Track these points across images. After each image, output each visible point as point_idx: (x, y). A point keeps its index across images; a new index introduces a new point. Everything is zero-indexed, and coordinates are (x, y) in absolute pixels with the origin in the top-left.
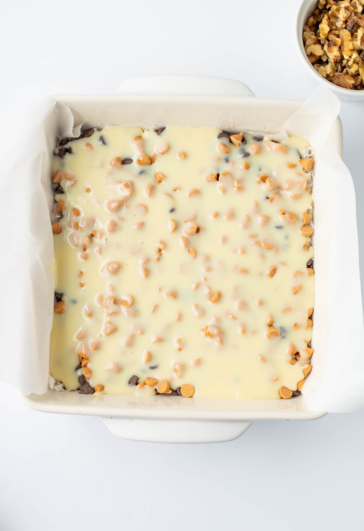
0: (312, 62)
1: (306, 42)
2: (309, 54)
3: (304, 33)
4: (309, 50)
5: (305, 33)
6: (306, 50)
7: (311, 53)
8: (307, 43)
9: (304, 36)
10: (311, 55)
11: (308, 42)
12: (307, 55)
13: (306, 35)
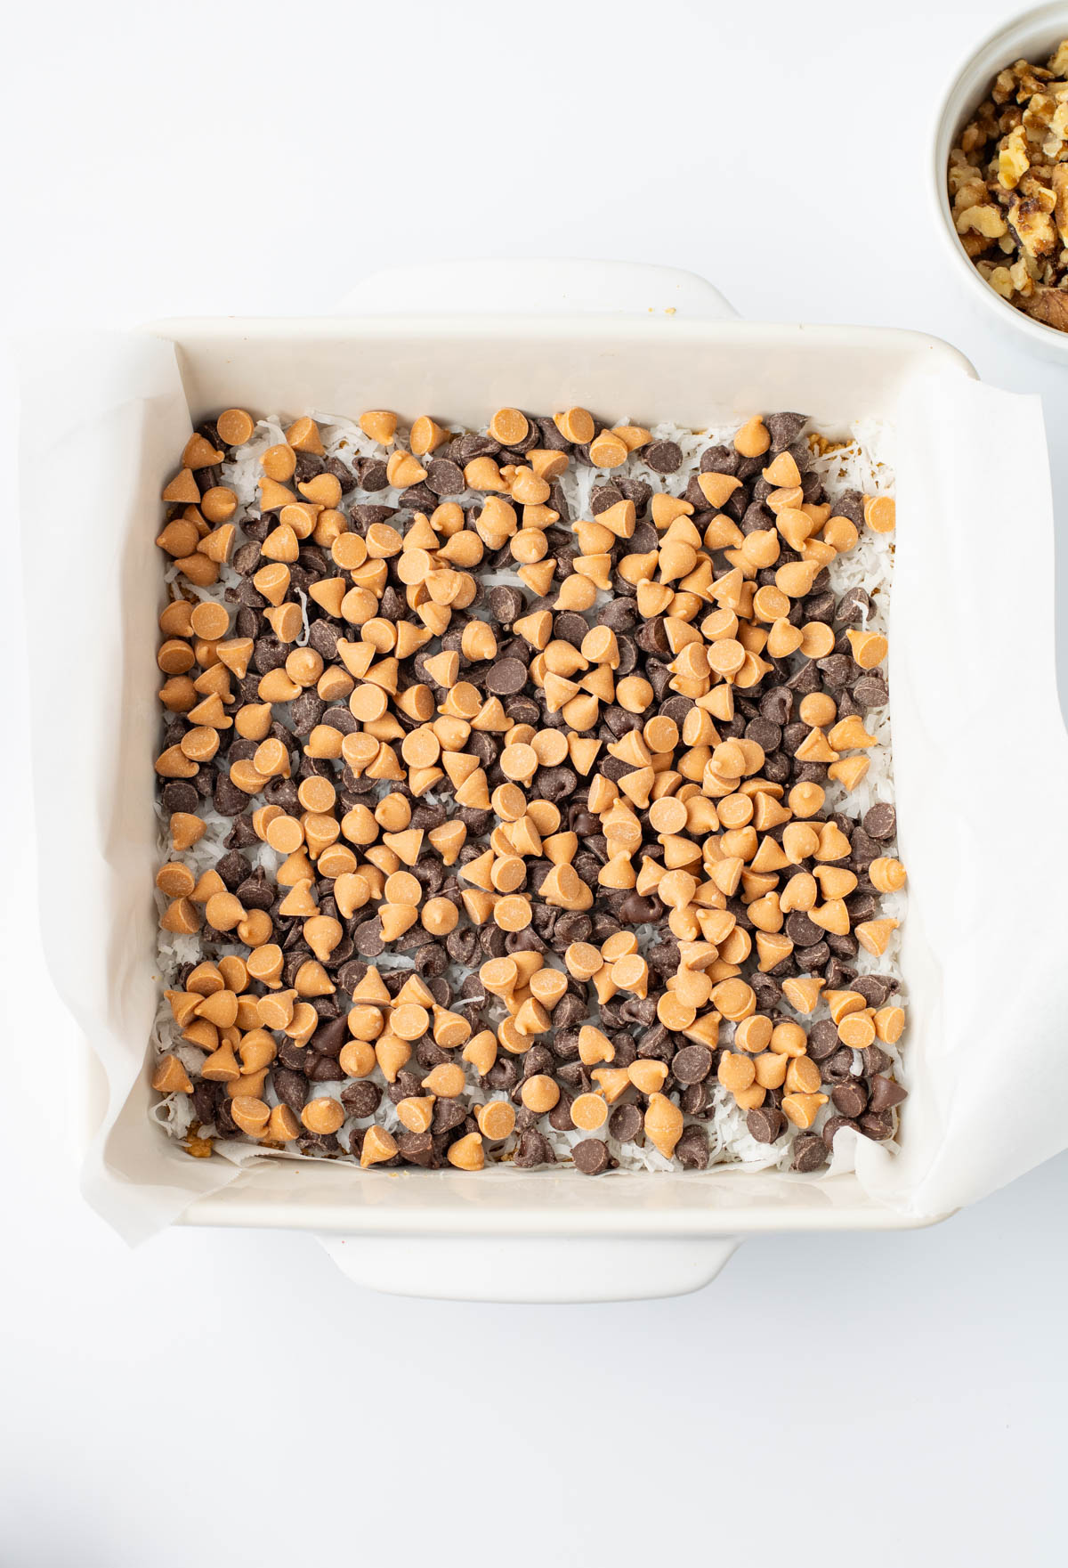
0: (972, 255)
1: (957, 196)
2: (964, 230)
3: (952, 170)
4: (966, 220)
5: (954, 171)
6: (955, 220)
7: (971, 228)
8: (959, 200)
9: (953, 179)
10: (968, 236)
11: (964, 196)
12: (959, 235)
13: (956, 176)
